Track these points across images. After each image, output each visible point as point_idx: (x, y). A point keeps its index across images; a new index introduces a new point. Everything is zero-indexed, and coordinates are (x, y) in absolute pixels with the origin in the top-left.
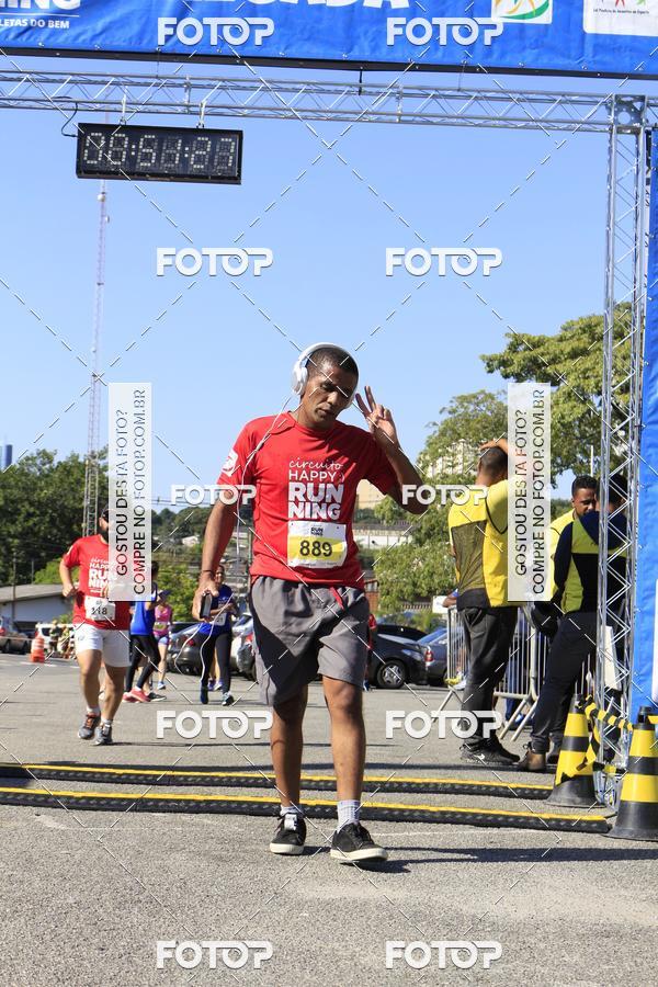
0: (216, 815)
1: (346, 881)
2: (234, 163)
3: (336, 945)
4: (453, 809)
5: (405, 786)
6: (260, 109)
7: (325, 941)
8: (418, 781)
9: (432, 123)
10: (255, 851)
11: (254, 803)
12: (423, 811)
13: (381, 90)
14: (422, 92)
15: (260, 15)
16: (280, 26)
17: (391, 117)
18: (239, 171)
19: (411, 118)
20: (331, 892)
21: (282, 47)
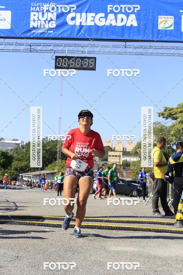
0: (90, 229)
1: (122, 246)
2: (94, 65)
4: (150, 228)
6: (100, 52)
9: (144, 55)
11: (99, 226)
12: (142, 228)
13: (131, 47)
14: (141, 47)
15: (100, 28)
16: (105, 31)
17: (133, 53)
18: (95, 67)
19: (138, 54)
20: (119, 249)
21: (106, 36)
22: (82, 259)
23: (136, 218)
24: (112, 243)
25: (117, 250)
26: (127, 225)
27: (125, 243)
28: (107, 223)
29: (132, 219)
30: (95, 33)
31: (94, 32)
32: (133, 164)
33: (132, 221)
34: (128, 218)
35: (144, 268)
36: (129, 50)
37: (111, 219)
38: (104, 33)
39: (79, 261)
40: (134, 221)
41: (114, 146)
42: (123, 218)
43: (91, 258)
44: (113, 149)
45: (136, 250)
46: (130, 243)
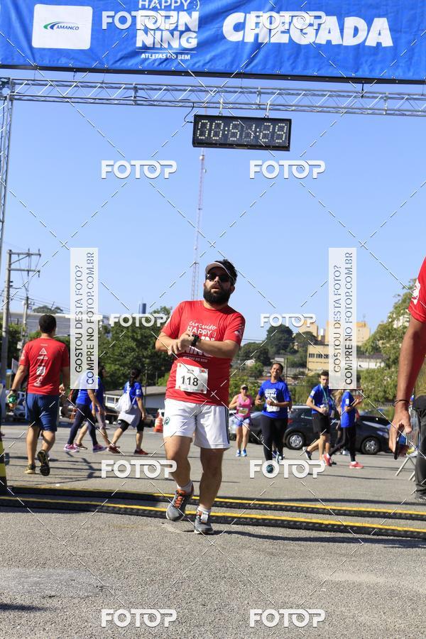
0: (268, 528)
1: (348, 570)
2: (285, 138)
3: (343, 609)
4: (412, 529)
5: (381, 514)
6: (302, 106)
7: (337, 606)
8: (389, 511)
9: (406, 115)
10: (293, 550)
11: (291, 521)
12: (393, 530)
13: (375, 95)
14: (400, 96)
15: (303, 51)
16: (315, 57)
17: (381, 112)
18: (289, 143)
19: (392, 112)
20: (340, 577)
21: (316, 70)
22: (254, 598)
23: (377, 505)
24: (324, 562)
25: (337, 580)
26: (358, 522)
27: (353, 563)
28: (309, 515)
29: (367, 507)
30: (291, 61)
31: (288, 59)
32: (367, 375)
33: (369, 512)
34: (357, 504)
35: (403, 626)
36: (372, 103)
37: (319, 505)
38: (312, 61)
39: (246, 602)
40: (374, 512)
41: (321, 333)
42: (348, 504)
43: (276, 596)
44: (319, 338)
45: (381, 580)
46: (367, 564)
